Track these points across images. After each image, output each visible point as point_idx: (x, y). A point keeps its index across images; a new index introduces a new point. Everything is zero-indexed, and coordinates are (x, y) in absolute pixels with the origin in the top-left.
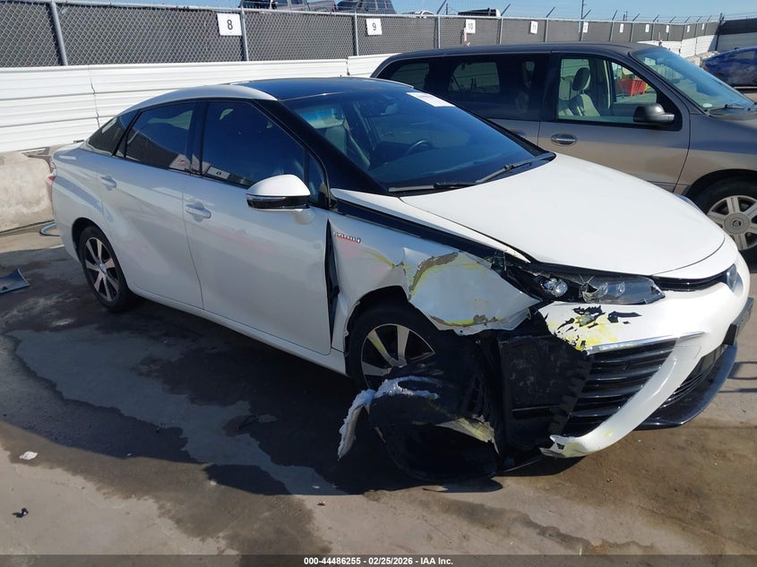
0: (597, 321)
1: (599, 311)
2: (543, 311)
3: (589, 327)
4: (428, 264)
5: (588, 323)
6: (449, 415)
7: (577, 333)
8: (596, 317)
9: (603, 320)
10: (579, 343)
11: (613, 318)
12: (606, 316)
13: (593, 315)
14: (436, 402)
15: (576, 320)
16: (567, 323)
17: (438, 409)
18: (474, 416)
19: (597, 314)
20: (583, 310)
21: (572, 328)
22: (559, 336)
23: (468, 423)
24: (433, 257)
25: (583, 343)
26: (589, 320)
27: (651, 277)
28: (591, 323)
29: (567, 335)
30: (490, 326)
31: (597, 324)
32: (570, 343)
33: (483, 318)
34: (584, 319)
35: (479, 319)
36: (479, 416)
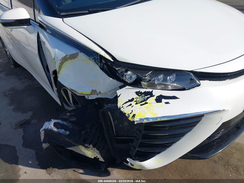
0: (148, 101)
1: (151, 94)
2: (119, 92)
3: (141, 105)
4: (65, 59)
5: (141, 102)
6: (73, 143)
7: (132, 109)
8: (148, 98)
9: (152, 100)
10: (131, 115)
11: (159, 99)
12: (155, 98)
13: (146, 97)
14: (67, 136)
15: (135, 100)
16: (130, 101)
17: (67, 140)
18: (86, 145)
19: (149, 96)
20: (141, 93)
21: (131, 105)
22: (122, 110)
23: (84, 148)
24: (67, 55)
25: (134, 115)
26: (142, 99)
27: (192, 72)
28: (144, 102)
29: (126, 110)
30: (99, 96)
31: (147, 103)
32: (126, 115)
33: (95, 91)
34: (140, 99)
35: (94, 92)
36: (89, 145)
